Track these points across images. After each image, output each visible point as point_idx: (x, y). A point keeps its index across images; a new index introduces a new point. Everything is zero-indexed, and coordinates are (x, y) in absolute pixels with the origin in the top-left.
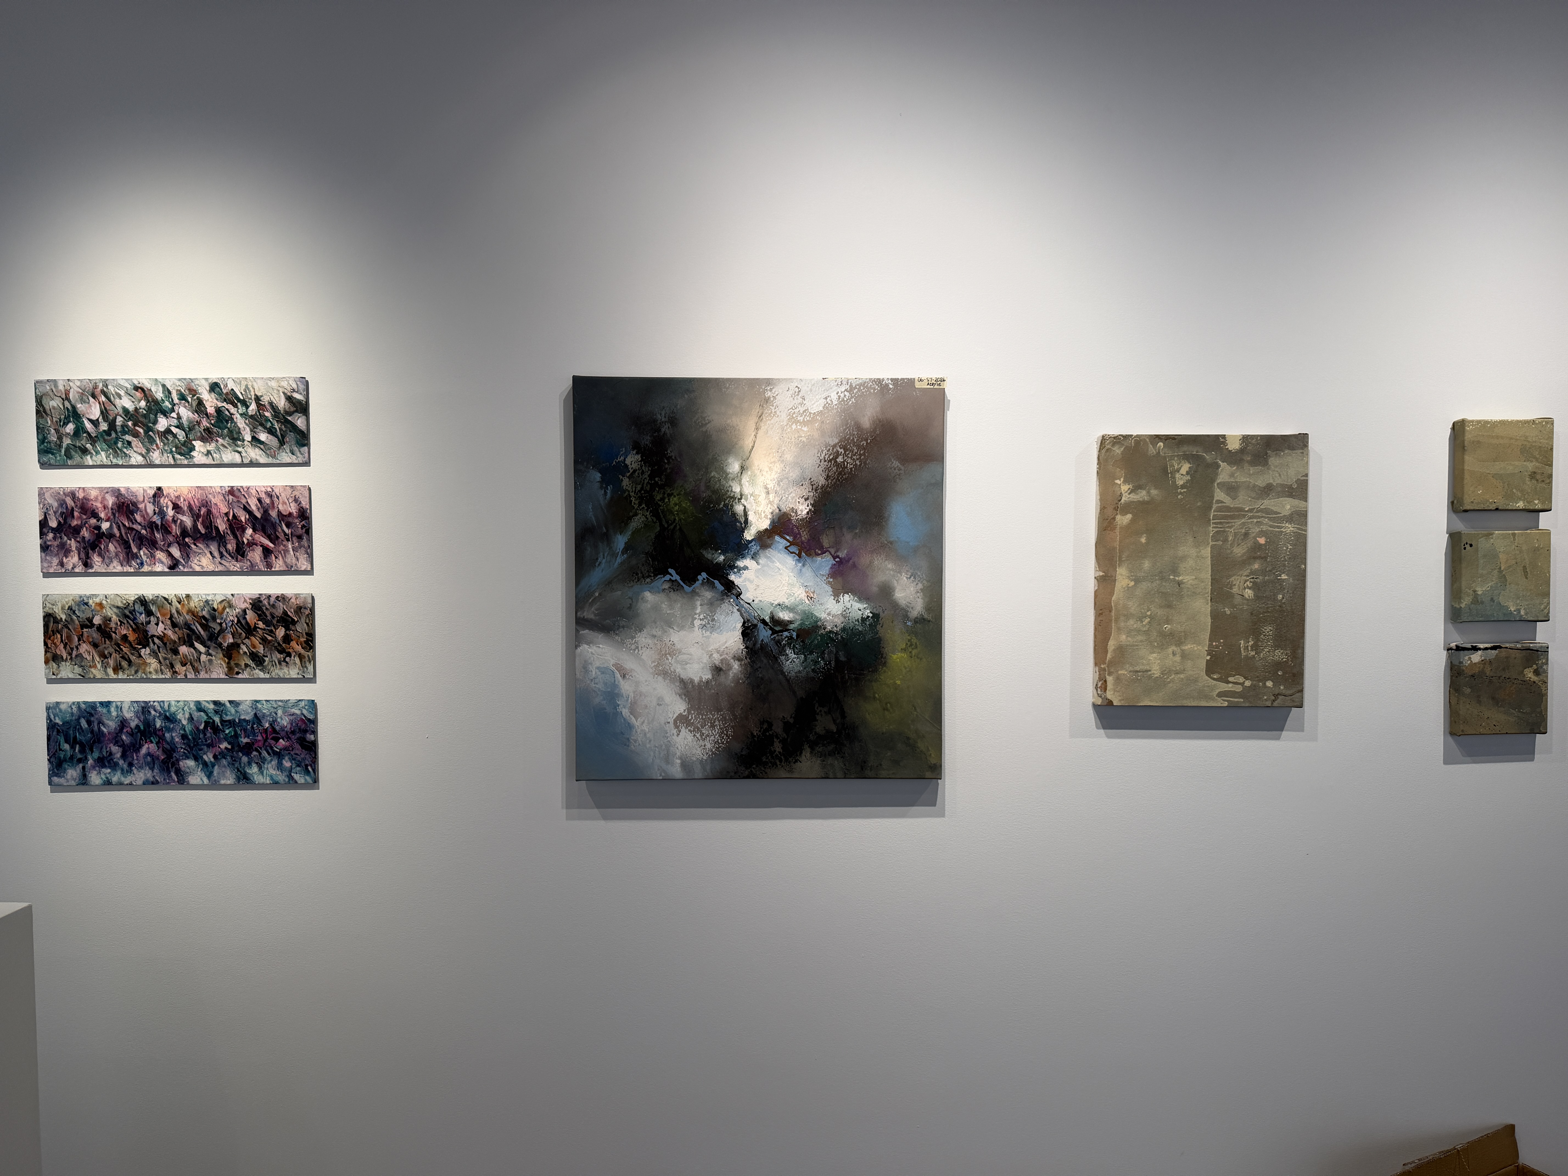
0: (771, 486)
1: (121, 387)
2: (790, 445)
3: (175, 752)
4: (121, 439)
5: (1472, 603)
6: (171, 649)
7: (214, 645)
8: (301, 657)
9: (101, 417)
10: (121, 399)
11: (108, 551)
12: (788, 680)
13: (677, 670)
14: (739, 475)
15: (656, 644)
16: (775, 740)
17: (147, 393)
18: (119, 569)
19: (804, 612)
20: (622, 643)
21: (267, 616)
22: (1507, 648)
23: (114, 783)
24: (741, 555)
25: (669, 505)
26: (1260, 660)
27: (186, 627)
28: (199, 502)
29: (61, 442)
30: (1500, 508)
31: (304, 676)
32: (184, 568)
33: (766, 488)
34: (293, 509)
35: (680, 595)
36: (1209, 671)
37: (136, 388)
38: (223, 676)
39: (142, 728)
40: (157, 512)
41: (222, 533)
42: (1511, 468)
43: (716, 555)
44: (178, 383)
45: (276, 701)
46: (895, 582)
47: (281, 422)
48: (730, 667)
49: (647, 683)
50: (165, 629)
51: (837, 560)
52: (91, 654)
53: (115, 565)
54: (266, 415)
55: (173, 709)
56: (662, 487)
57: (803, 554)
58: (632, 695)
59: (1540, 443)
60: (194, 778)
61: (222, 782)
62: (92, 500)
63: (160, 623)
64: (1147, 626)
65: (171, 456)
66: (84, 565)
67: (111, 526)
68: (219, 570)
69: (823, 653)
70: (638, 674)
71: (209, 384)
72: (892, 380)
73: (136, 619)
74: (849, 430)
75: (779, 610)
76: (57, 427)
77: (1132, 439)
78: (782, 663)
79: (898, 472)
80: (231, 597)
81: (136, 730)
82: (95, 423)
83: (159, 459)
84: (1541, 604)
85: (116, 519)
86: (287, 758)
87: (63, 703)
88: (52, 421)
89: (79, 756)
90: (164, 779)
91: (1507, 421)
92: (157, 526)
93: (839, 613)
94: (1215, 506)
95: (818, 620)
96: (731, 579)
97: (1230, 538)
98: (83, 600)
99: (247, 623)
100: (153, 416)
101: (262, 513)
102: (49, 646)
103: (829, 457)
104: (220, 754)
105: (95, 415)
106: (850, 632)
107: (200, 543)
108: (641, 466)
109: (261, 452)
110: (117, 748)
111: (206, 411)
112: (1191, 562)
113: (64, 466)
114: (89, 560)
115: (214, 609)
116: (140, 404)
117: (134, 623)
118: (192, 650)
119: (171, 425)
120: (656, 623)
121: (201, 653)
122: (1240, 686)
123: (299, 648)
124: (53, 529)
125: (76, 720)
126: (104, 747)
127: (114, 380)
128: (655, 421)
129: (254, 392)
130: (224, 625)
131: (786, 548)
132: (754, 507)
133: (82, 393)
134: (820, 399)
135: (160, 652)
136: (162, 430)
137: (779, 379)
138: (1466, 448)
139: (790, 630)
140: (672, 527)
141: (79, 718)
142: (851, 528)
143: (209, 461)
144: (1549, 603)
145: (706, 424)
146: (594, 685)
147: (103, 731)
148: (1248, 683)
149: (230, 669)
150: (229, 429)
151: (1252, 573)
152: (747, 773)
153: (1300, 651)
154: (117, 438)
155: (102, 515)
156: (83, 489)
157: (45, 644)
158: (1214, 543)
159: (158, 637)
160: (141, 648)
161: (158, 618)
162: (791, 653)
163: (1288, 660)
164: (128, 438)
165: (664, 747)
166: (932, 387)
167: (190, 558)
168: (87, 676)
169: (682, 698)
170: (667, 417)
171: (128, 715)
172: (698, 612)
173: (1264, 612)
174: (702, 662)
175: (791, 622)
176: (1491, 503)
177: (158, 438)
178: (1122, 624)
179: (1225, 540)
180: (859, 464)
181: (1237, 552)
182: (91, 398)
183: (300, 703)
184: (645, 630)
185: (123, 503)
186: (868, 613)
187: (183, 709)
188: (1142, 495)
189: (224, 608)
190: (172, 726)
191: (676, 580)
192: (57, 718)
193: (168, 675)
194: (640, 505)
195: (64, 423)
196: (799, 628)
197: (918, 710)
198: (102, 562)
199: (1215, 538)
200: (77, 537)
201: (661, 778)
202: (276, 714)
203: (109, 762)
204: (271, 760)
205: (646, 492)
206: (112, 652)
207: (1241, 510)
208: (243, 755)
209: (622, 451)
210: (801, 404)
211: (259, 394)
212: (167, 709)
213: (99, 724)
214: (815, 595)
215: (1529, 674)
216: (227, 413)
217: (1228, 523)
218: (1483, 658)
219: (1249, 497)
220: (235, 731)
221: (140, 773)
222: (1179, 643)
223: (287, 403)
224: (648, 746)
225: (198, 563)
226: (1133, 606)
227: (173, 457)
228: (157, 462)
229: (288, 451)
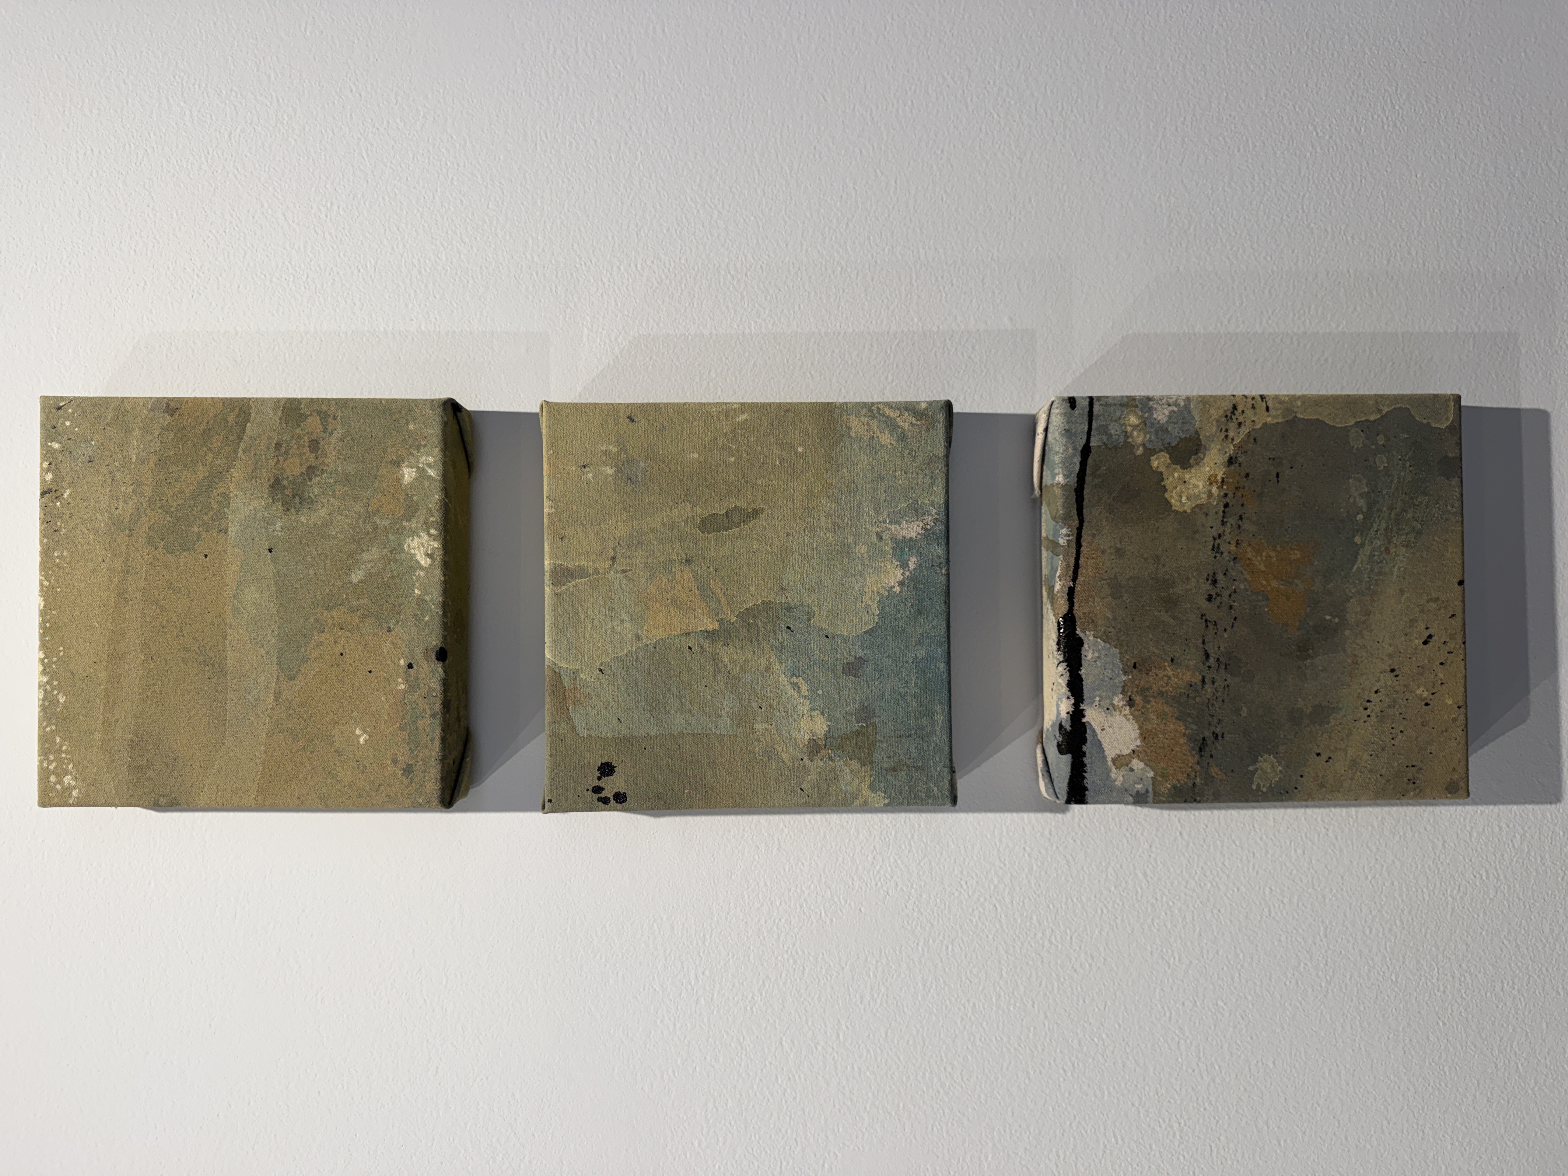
42: (251, 594)
84: (873, 446)
176: (413, 686)
215: (1194, 486)
218: (1119, 703)
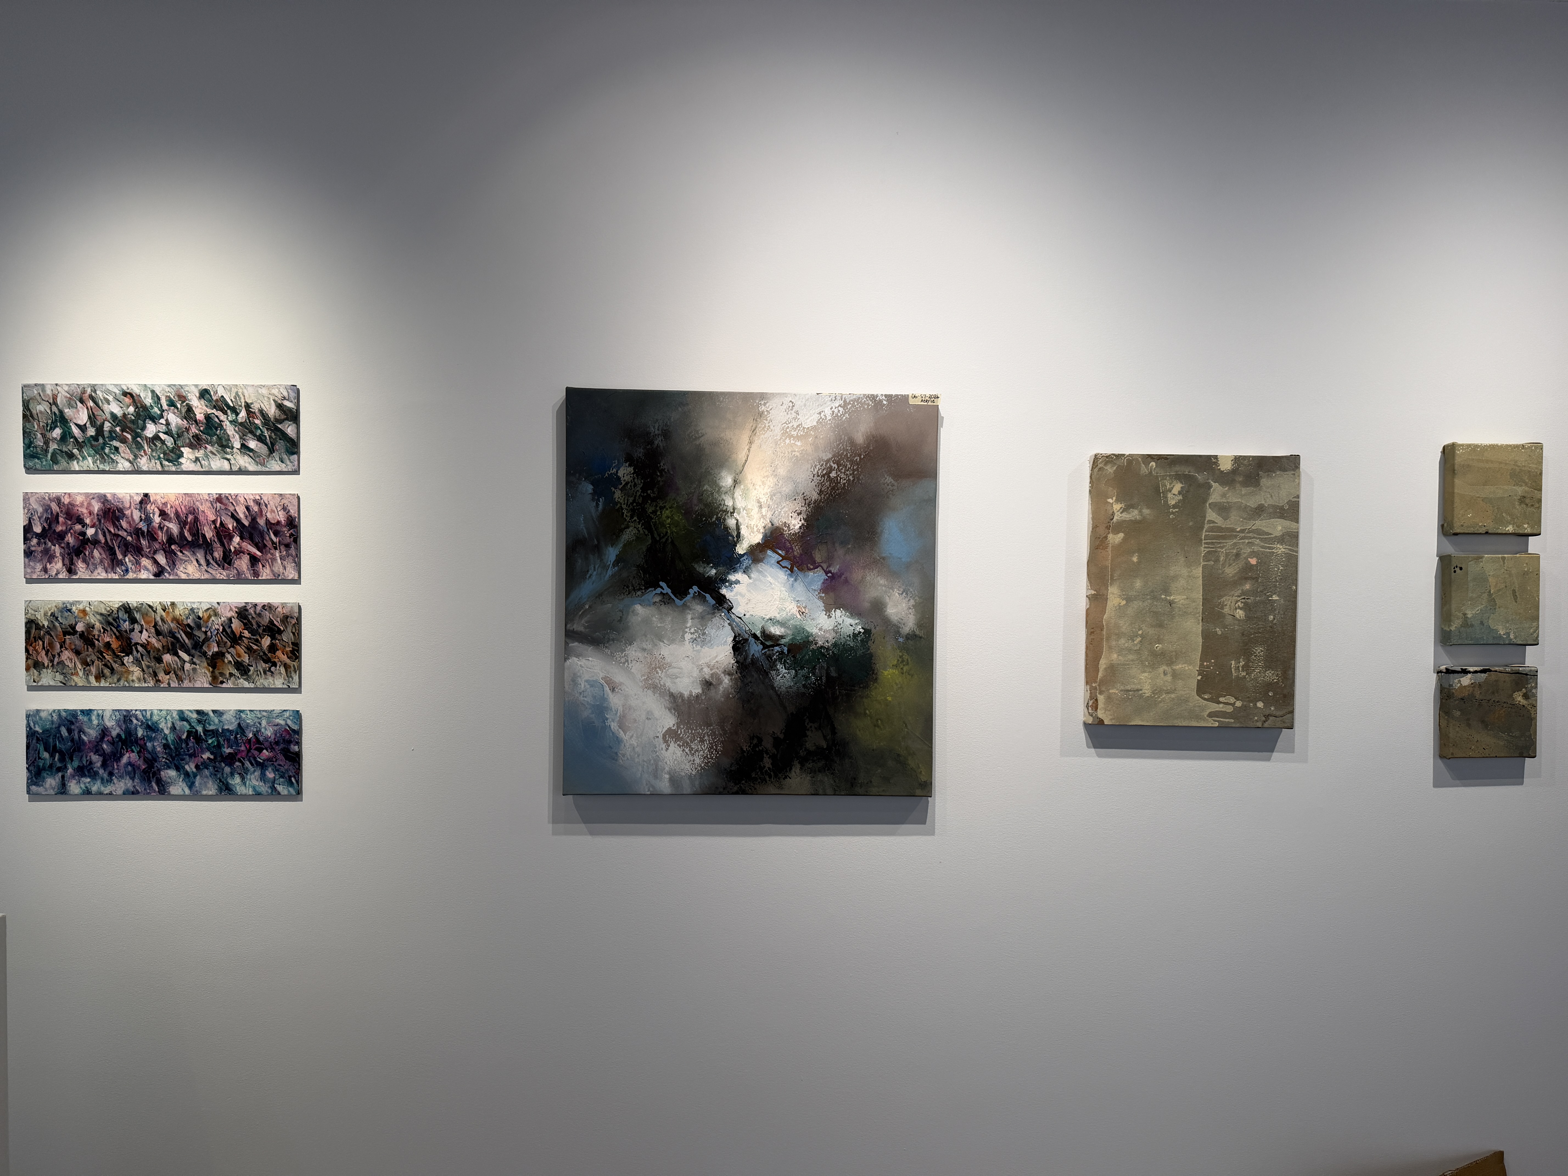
0: (763, 500)
1: (109, 392)
2: (783, 460)
3: (156, 761)
4: (109, 444)
5: (1462, 626)
6: (154, 658)
7: (198, 653)
8: (286, 667)
9: (89, 423)
10: (109, 404)
11: (92, 557)
12: (779, 696)
13: (667, 685)
14: (732, 488)
15: (646, 658)
16: (765, 755)
17: (136, 398)
18: (103, 575)
19: (795, 627)
20: (612, 656)
21: (252, 625)
22: (1496, 671)
23: (93, 793)
24: (733, 569)
25: (661, 517)
26: (1251, 681)
27: (171, 635)
28: (186, 509)
29: (48, 447)
30: (1490, 532)
31: (289, 686)
32: (170, 575)
33: (759, 502)
34: (281, 517)
35: (671, 608)
36: (1200, 691)
37: (125, 394)
38: (207, 685)
39: (123, 737)
40: (143, 518)
41: (209, 540)
42: (1501, 491)
43: (708, 569)
44: (168, 389)
45: (260, 711)
46: (887, 597)
47: (271, 430)
48: (720, 682)
49: (636, 697)
50: (149, 637)
51: (829, 575)
52: (73, 661)
53: (100, 572)
54: (256, 422)
55: (155, 718)
56: (654, 500)
57: (795, 569)
58: (621, 709)
59: (1530, 467)
60: (176, 788)
61: (204, 793)
62: (77, 505)
63: (144, 631)
64: (1139, 646)
65: (158, 463)
66: (68, 571)
67: (96, 532)
68: (205, 578)
69: (814, 668)
70: (627, 688)
71: (199, 390)
72: (886, 396)
73: (120, 627)
74: (843, 445)
75: (770, 625)
76: (43, 432)
77: (1125, 458)
78: (773, 678)
79: (892, 488)
80: (216, 606)
81: (117, 739)
82: (83, 428)
83: (147, 465)
84: (1530, 627)
85: (102, 525)
86: (270, 769)
87: (44, 711)
88: (39, 426)
89: (59, 765)
90: (145, 789)
91: (1497, 445)
92: (143, 532)
93: (831, 628)
94: (1206, 526)
95: (809, 635)
96: (723, 593)
97: (1222, 558)
98: (66, 607)
99: (232, 631)
100: (142, 422)
101: (250, 520)
102: (31, 653)
103: (822, 472)
104: (202, 764)
105: (82, 420)
106: (841, 647)
107: (187, 551)
108: (634, 479)
109: (250, 460)
110: (97, 757)
111: (195, 417)
112: (1182, 582)
113: (50, 471)
114: (73, 567)
115: (199, 618)
116: (129, 410)
117: (117, 630)
118: (176, 658)
119: (159, 432)
120: (646, 636)
121: (185, 661)
122: (1231, 706)
123: (284, 658)
124: (38, 535)
125: (56, 728)
126: (85, 755)
127: (102, 385)
128: (648, 433)
129: (245, 399)
130: (209, 633)
131: (778, 562)
132: (746, 521)
133: (70, 398)
134: (814, 414)
135: (143, 660)
136: (151, 436)
137: (773, 394)
138: (1456, 472)
139: (782, 644)
140: (664, 540)
141: (59, 727)
142: (844, 543)
143: (197, 468)
144: (1538, 627)
145: (700, 437)
146: (582, 699)
147: (83, 740)
148: (1239, 704)
149: (214, 678)
150: (218, 436)
151: (1243, 593)
152: (736, 788)
153: (1290, 672)
154: (105, 444)
155: (88, 521)
156: (69, 494)
157: (27, 650)
158: (1205, 563)
159: (142, 645)
160: (124, 656)
161: (142, 626)
162: (782, 668)
163: (1279, 681)
164: (115, 443)
165: (652, 762)
166: (926, 403)
167: (175, 566)
168: (68, 684)
169: (671, 712)
170: (660, 430)
171: (109, 723)
172: (688, 625)
173: (1255, 633)
174: (692, 676)
175: (782, 637)
176: (1480, 527)
177: (146, 444)
178: (1114, 643)
179: (1217, 561)
180: (852, 479)
181: (1229, 572)
182: (78, 403)
183: (285, 713)
184: (635, 644)
185: (109, 509)
186: (859, 628)
187: (165, 718)
188: (1134, 514)
189: (210, 617)
190: (154, 735)
191: (667, 593)
192: (37, 726)
193: (151, 684)
194: (632, 517)
195: (51, 428)
196: (791, 642)
197: (909, 727)
198: (87, 568)
199: (1206, 558)
200: (61, 543)
201: (649, 793)
202: (260, 724)
203: (89, 771)
204: (254, 771)
205: (638, 504)
206: (95, 660)
207: (1233, 530)
208: (226, 765)
209: (615, 463)
210: (795, 419)
211: (249, 401)
212: (149, 717)
213: (80, 731)
214: (807, 610)
215: (1519, 698)
216: (216, 420)
217: (1220, 543)
218: (1473, 681)
219: (1241, 518)
220: (218, 742)
221: (121, 783)
222: (1170, 663)
223: (277, 411)
224: (637, 760)
225: (184, 571)
226: (1124, 626)
227: (161, 464)
228: (145, 468)
229: (277, 459)
